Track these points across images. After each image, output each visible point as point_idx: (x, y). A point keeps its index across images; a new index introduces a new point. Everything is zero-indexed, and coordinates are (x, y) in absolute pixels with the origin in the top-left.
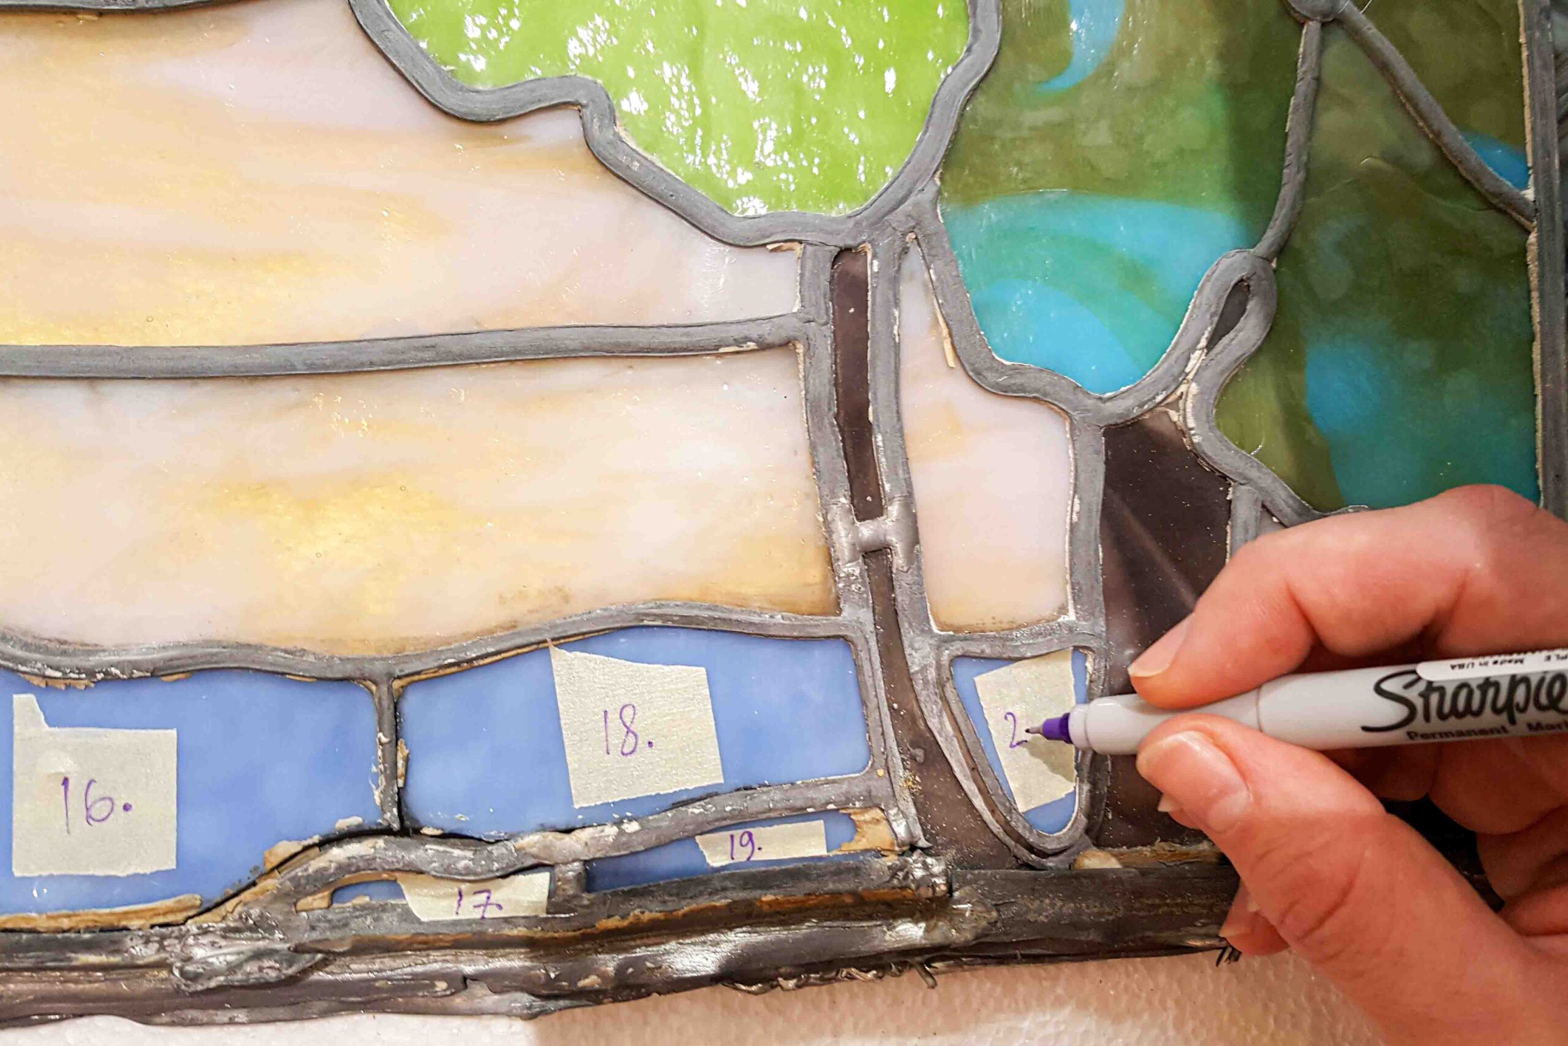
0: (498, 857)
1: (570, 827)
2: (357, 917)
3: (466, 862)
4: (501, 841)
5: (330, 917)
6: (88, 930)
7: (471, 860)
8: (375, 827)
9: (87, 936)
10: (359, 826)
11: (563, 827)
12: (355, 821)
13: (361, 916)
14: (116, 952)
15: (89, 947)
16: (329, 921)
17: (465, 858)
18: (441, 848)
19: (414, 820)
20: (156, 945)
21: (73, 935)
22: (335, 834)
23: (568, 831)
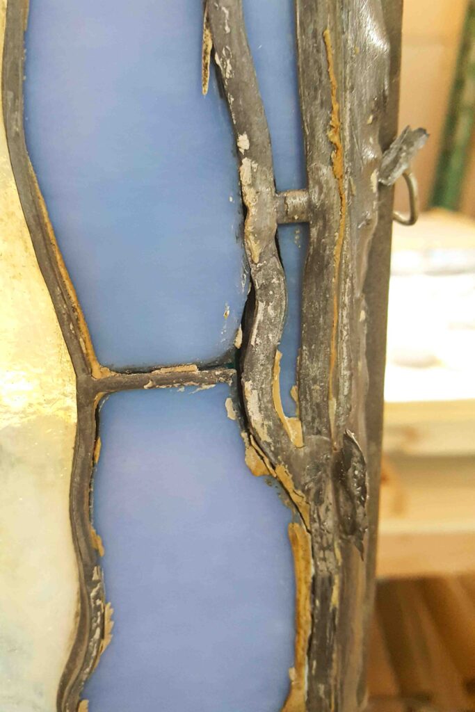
0: (267, 280)
1: (241, 210)
2: (311, 398)
3: (269, 308)
4: (251, 277)
5: (309, 419)
6: (313, 602)
7: (267, 304)
8: (236, 388)
9: (318, 603)
10: (234, 401)
11: (240, 216)
12: (229, 404)
13: (311, 394)
14: (331, 580)
15: (326, 599)
16: (313, 419)
17: (265, 310)
18: (255, 331)
19: (227, 354)
20: (327, 553)
21: (316, 612)
22: (240, 420)
23: (245, 210)
